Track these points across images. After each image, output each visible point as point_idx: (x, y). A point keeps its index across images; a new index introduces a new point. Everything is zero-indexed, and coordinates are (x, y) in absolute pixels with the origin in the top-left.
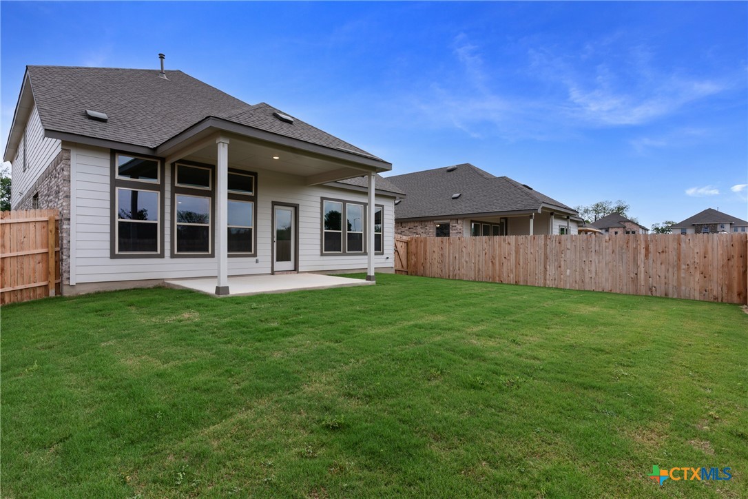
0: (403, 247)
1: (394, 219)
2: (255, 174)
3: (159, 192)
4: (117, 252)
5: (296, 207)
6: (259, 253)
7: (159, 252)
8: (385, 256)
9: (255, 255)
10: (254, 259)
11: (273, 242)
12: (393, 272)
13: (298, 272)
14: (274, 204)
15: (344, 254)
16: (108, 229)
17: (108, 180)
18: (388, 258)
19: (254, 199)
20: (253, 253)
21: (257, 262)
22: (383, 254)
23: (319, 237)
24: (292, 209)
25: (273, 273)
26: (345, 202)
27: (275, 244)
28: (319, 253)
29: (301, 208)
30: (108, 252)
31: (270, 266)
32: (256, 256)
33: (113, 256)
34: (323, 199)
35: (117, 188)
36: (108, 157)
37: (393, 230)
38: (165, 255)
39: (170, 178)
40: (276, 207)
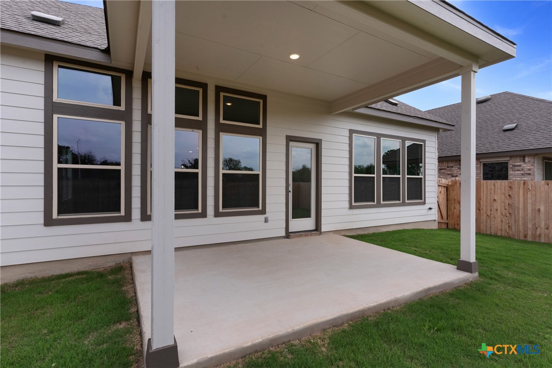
0: (443, 193)
1: (437, 157)
2: (264, 98)
3: (123, 123)
4: (55, 215)
5: (318, 144)
6: (268, 208)
7: (123, 213)
8: (427, 206)
9: (263, 212)
10: (262, 217)
11: (287, 192)
12: (435, 226)
13: (321, 233)
14: (290, 139)
15: (379, 205)
16: (41, 180)
17: (41, 103)
18: (430, 209)
19: (262, 133)
20: (260, 208)
21: (266, 220)
22: (424, 203)
23: (347, 183)
24: (313, 146)
25: (288, 235)
26: (379, 136)
27: (291, 195)
28: (347, 205)
29: (324, 146)
30: (42, 215)
31: (284, 226)
32: (265, 213)
33: (49, 221)
34: (352, 132)
35: (55, 117)
36: (42, 67)
37: (436, 172)
38: (133, 217)
39: (140, 101)
40: (291, 144)
